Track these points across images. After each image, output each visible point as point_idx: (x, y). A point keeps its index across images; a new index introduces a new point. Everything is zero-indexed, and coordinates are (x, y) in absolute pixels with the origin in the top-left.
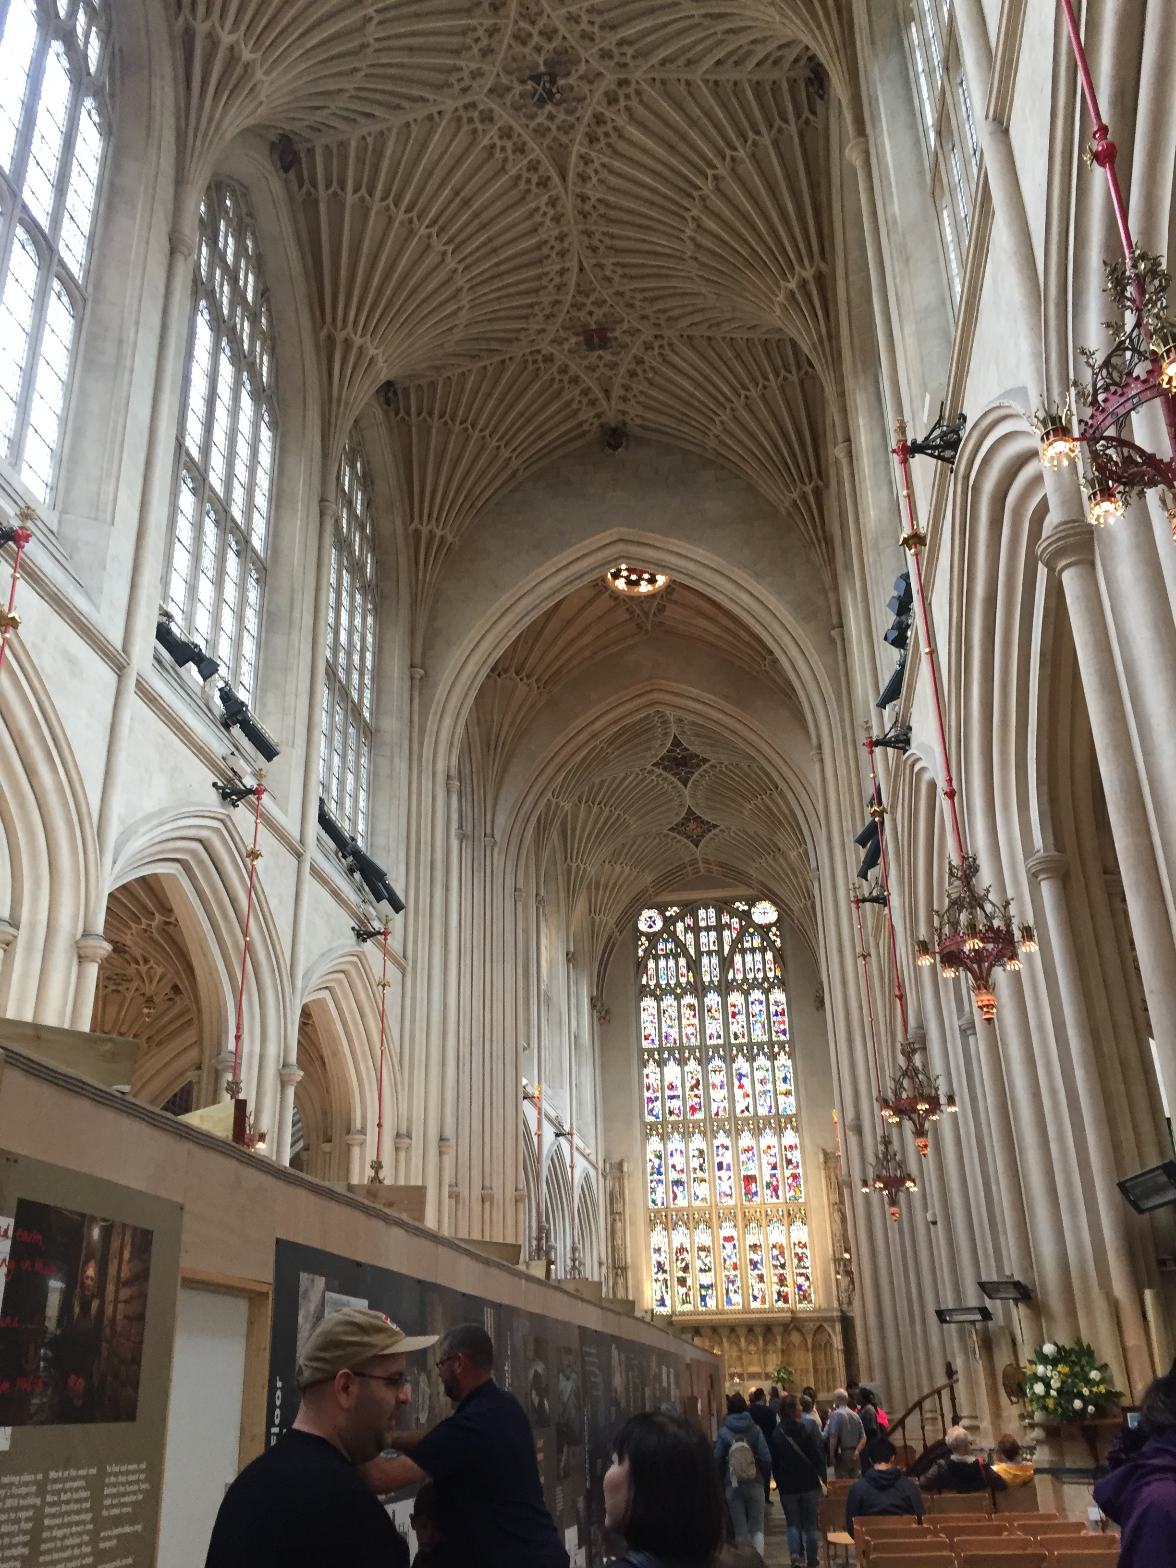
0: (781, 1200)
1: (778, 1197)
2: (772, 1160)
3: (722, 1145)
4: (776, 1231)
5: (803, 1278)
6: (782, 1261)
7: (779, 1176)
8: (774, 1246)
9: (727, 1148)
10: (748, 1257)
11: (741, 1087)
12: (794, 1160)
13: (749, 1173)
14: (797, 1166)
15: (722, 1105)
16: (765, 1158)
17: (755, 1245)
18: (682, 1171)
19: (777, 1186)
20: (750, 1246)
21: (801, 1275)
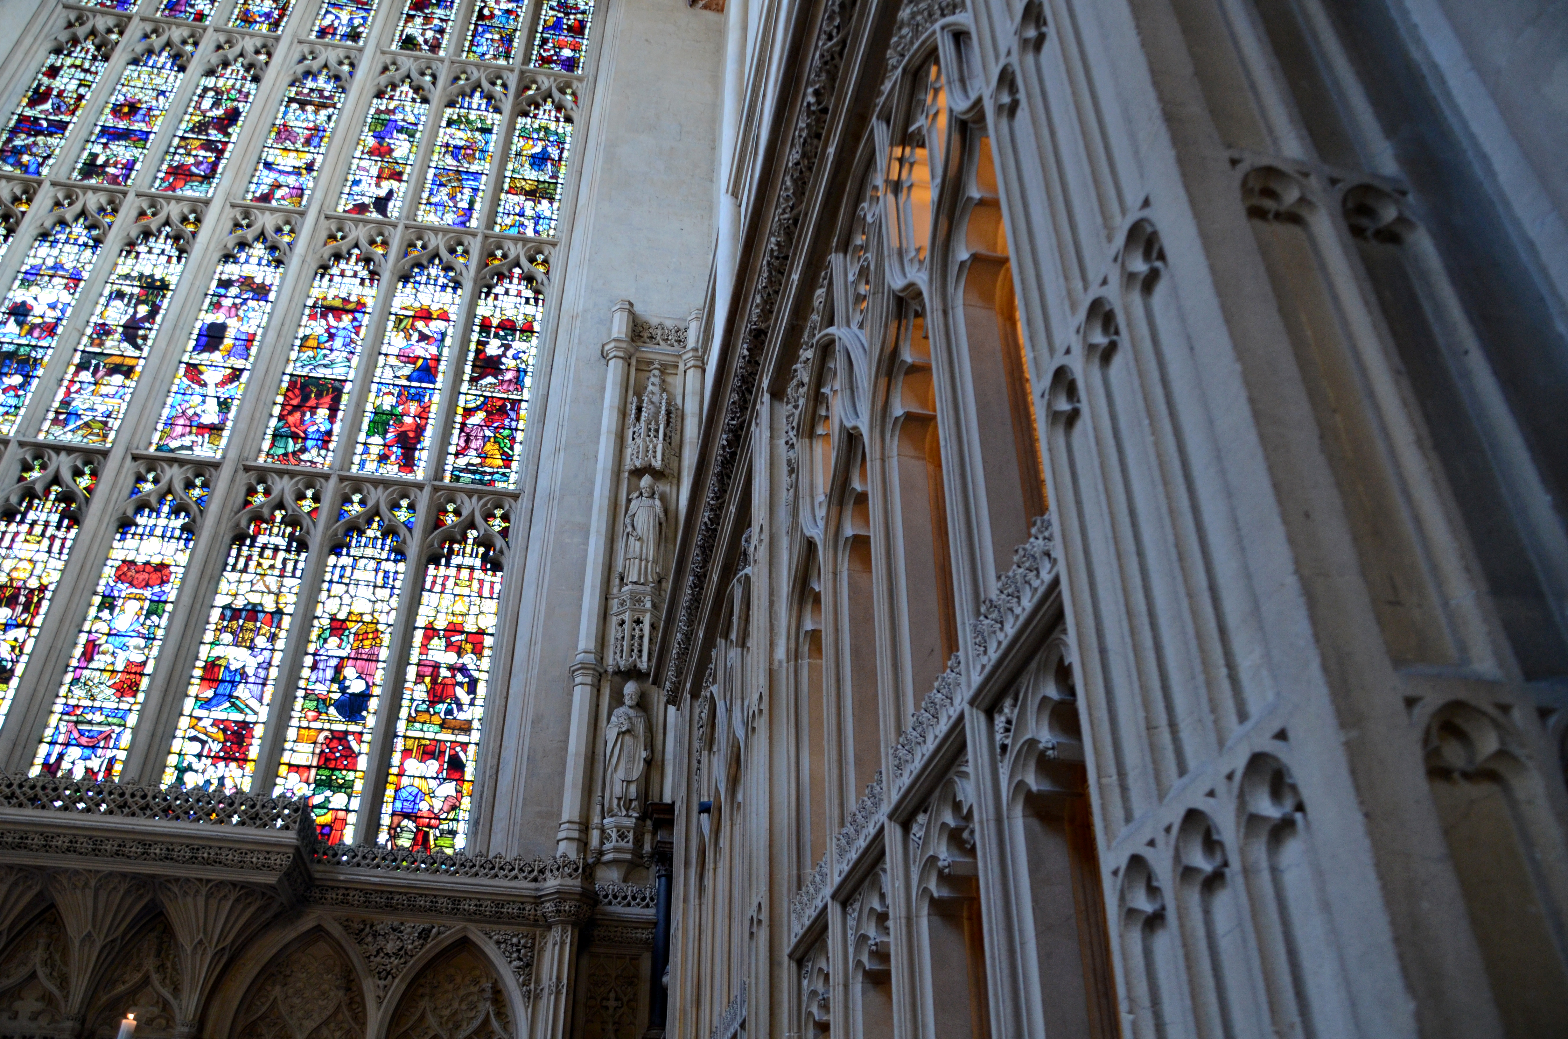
0: (420, 474)
1: (408, 463)
2: (425, 351)
3: (247, 282)
4: (365, 573)
5: (433, 766)
6: (357, 686)
7: (436, 402)
8: (338, 627)
9: (261, 292)
10: (204, 652)
11: (381, 151)
12: (509, 362)
13: (321, 373)
14: (518, 382)
15: (292, 180)
16: (395, 342)
17: (253, 612)
18: (50, 330)
19: (420, 430)
20: (232, 613)
21: (428, 752)
